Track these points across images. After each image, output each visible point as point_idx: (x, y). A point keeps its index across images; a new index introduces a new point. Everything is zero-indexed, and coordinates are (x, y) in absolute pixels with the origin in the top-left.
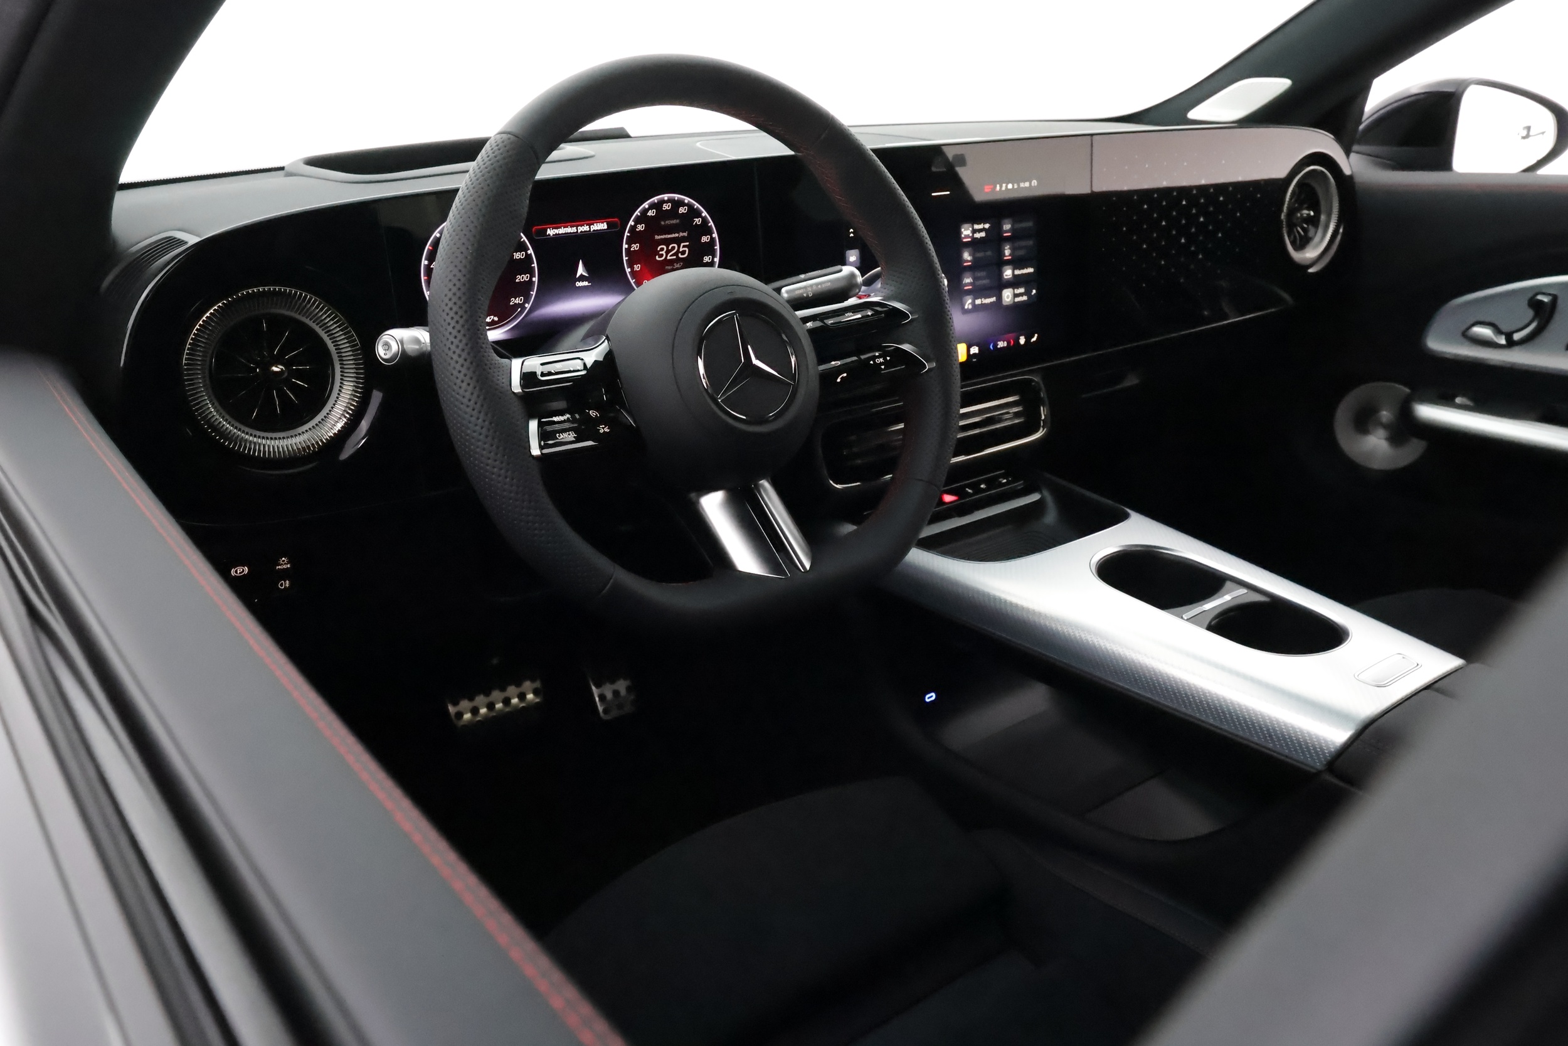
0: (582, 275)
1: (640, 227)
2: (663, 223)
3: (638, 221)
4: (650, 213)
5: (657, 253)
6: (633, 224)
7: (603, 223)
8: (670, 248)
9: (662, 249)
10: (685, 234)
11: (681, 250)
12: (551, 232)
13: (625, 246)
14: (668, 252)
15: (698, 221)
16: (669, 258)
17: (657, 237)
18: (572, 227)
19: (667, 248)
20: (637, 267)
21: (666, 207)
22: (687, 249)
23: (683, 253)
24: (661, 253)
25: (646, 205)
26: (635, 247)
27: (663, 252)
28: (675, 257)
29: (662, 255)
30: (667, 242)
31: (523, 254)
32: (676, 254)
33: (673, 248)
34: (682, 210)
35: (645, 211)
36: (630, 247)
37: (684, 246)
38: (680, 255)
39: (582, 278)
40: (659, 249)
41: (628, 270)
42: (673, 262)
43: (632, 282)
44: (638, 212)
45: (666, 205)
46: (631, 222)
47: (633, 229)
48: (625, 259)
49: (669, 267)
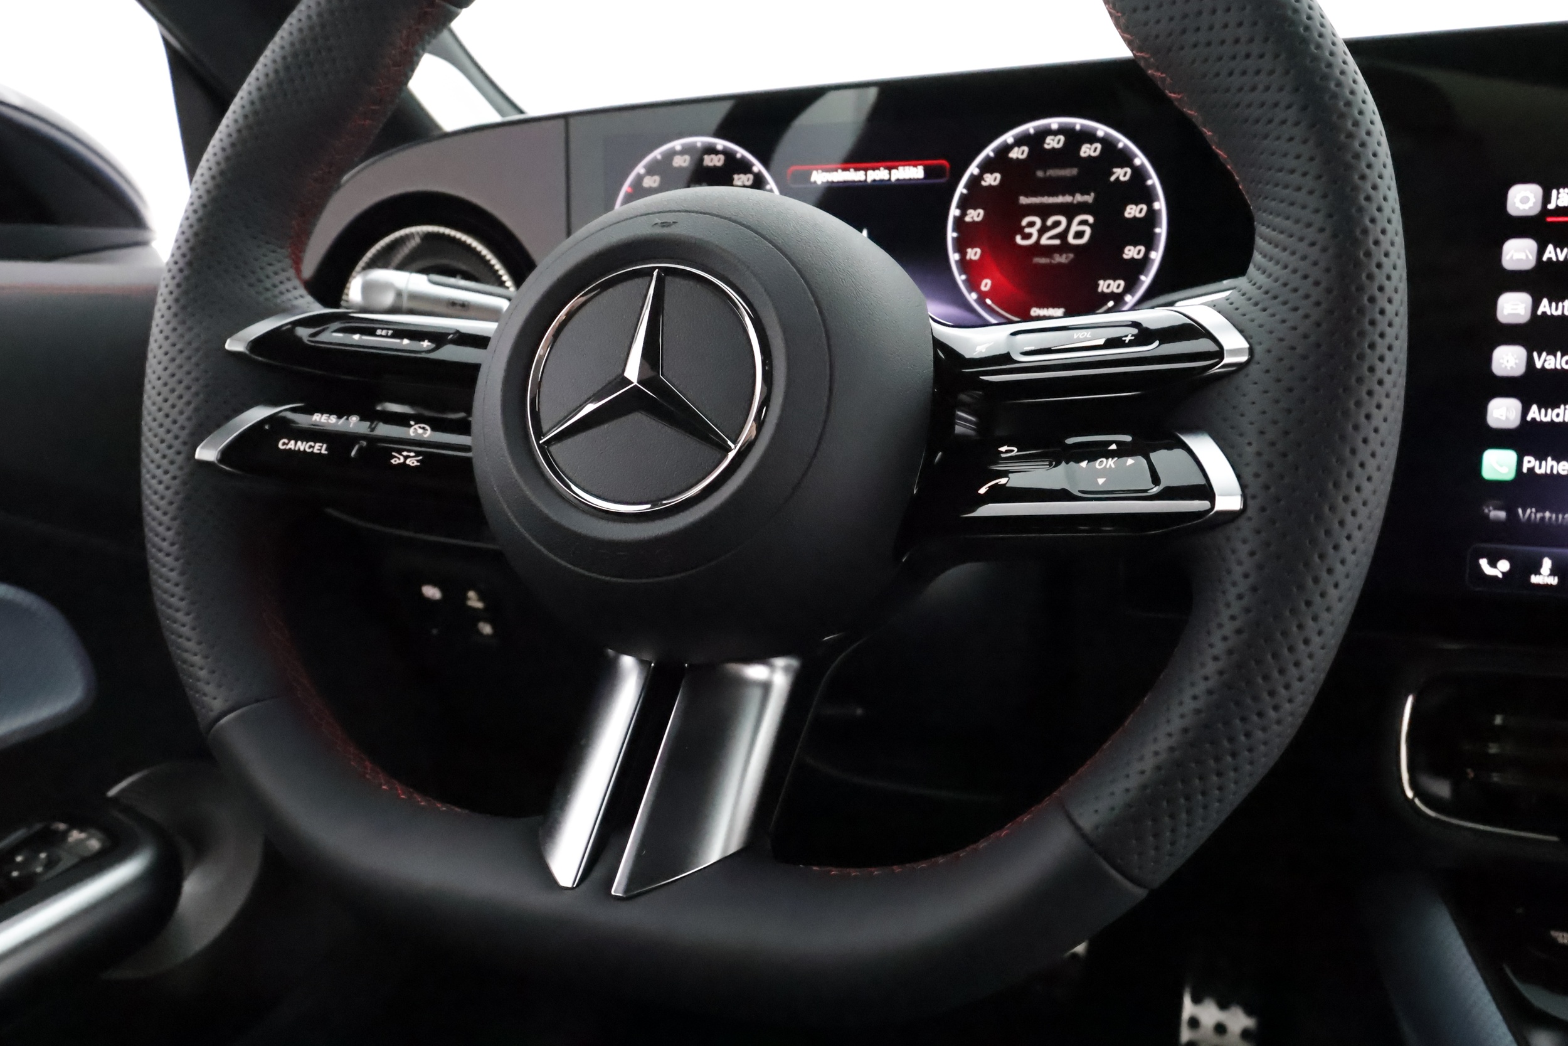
1: (992, 180)
2: (1040, 174)
3: (987, 167)
4: (1015, 154)
5: (1020, 230)
6: (976, 171)
7: (915, 166)
8: (1049, 222)
9: (1032, 224)
10: (1089, 198)
11: (1074, 228)
12: (818, 177)
13: (954, 212)
14: (1043, 230)
15: (1122, 174)
16: (1044, 241)
17: (1023, 200)
18: (857, 169)
19: (1044, 221)
20: (973, 254)
21: (1053, 143)
22: (1088, 229)
23: (1079, 235)
24: (1027, 230)
25: (1009, 137)
26: (975, 215)
27: (1034, 231)
28: (1057, 242)
29: (1030, 235)
30: (1044, 212)
32: (1063, 236)
33: (1057, 224)
34: (1088, 150)
35: (1006, 149)
36: (964, 214)
37: (1081, 223)
38: (1071, 240)
41: (954, 257)
42: (1049, 251)
43: (960, 278)
44: (989, 151)
45: (1053, 140)
46: (973, 169)
47: (975, 181)
48: (951, 235)
49: (1043, 261)
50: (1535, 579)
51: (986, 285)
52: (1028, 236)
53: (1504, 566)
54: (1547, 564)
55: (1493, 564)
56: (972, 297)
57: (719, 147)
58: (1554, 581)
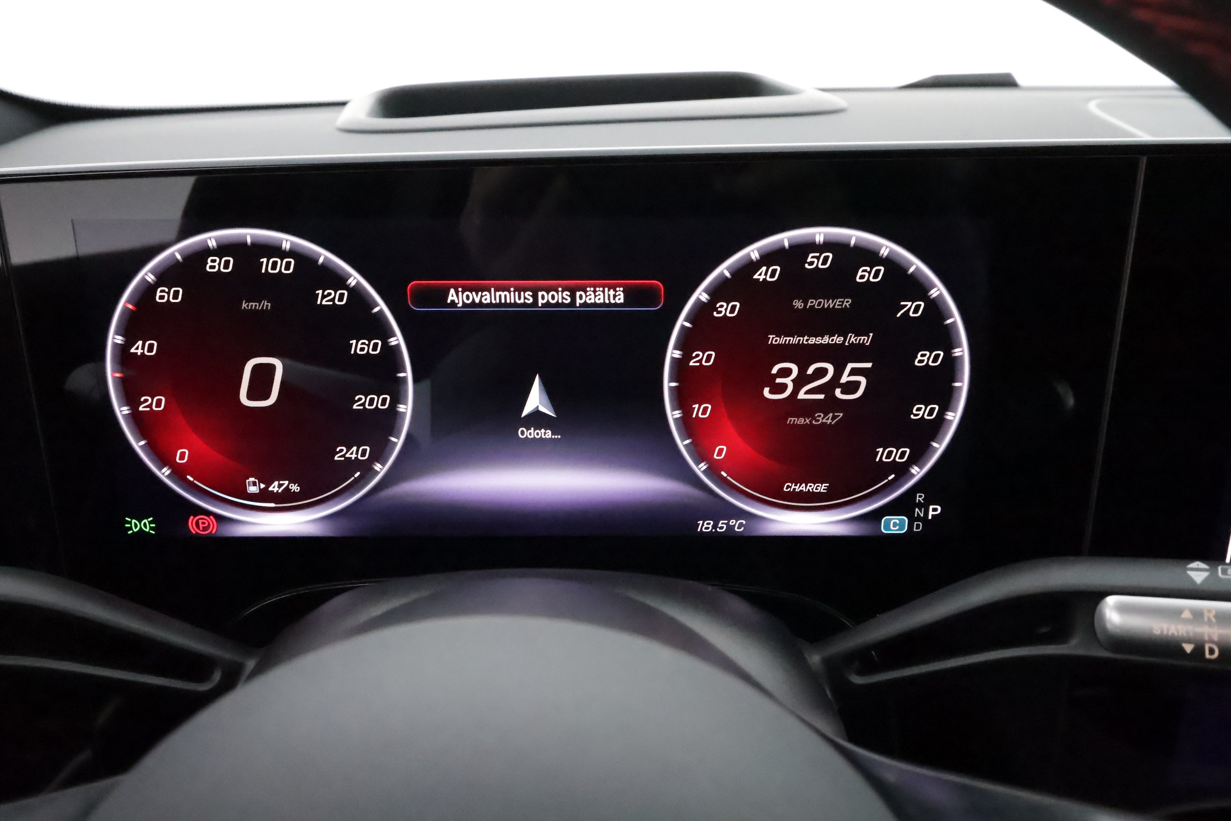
0: (537, 413)
1: (725, 309)
3: (719, 292)
4: (761, 275)
5: (769, 380)
6: (704, 298)
7: (613, 287)
8: (810, 371)
9: (786, 373)
10: (866, 340)
11: (844, 379)
12: (457, 298)
13: (672, 353)
14: (801, 381)
15: (912, 308)
16: (802, 395)
17: (773, 340)
18: (519, 290)
19: (802, 369)
20: (701, 411)
21: (814, 261)
22: (863, 380)
23: (851, 387)
24: (778, 380)
25: (753, 251)
26: (702, 358)
27: (788, 381)
28: (820, 397)
29: (783, 388)
30: (802, 357)
31: (376, 345)
32: (827, 389)
33: (822, 372)
34: (864, 275)
35: (751, 266)
36: (687, 357)
37: (854, 372)
38: (838, 392)
39: (537, 420)
40: (774, 371)
41: (673, 415)
42: (809, 408)
43: (682, 444)
44: (723, 269)
45: (818, 258)
46: (701, 294)
47: (703, 312)
48: (668, 384)
49: (801, 421)
51: (720, 452)
52: (779, 388)
56: (700, 469)
57: (286, 246)
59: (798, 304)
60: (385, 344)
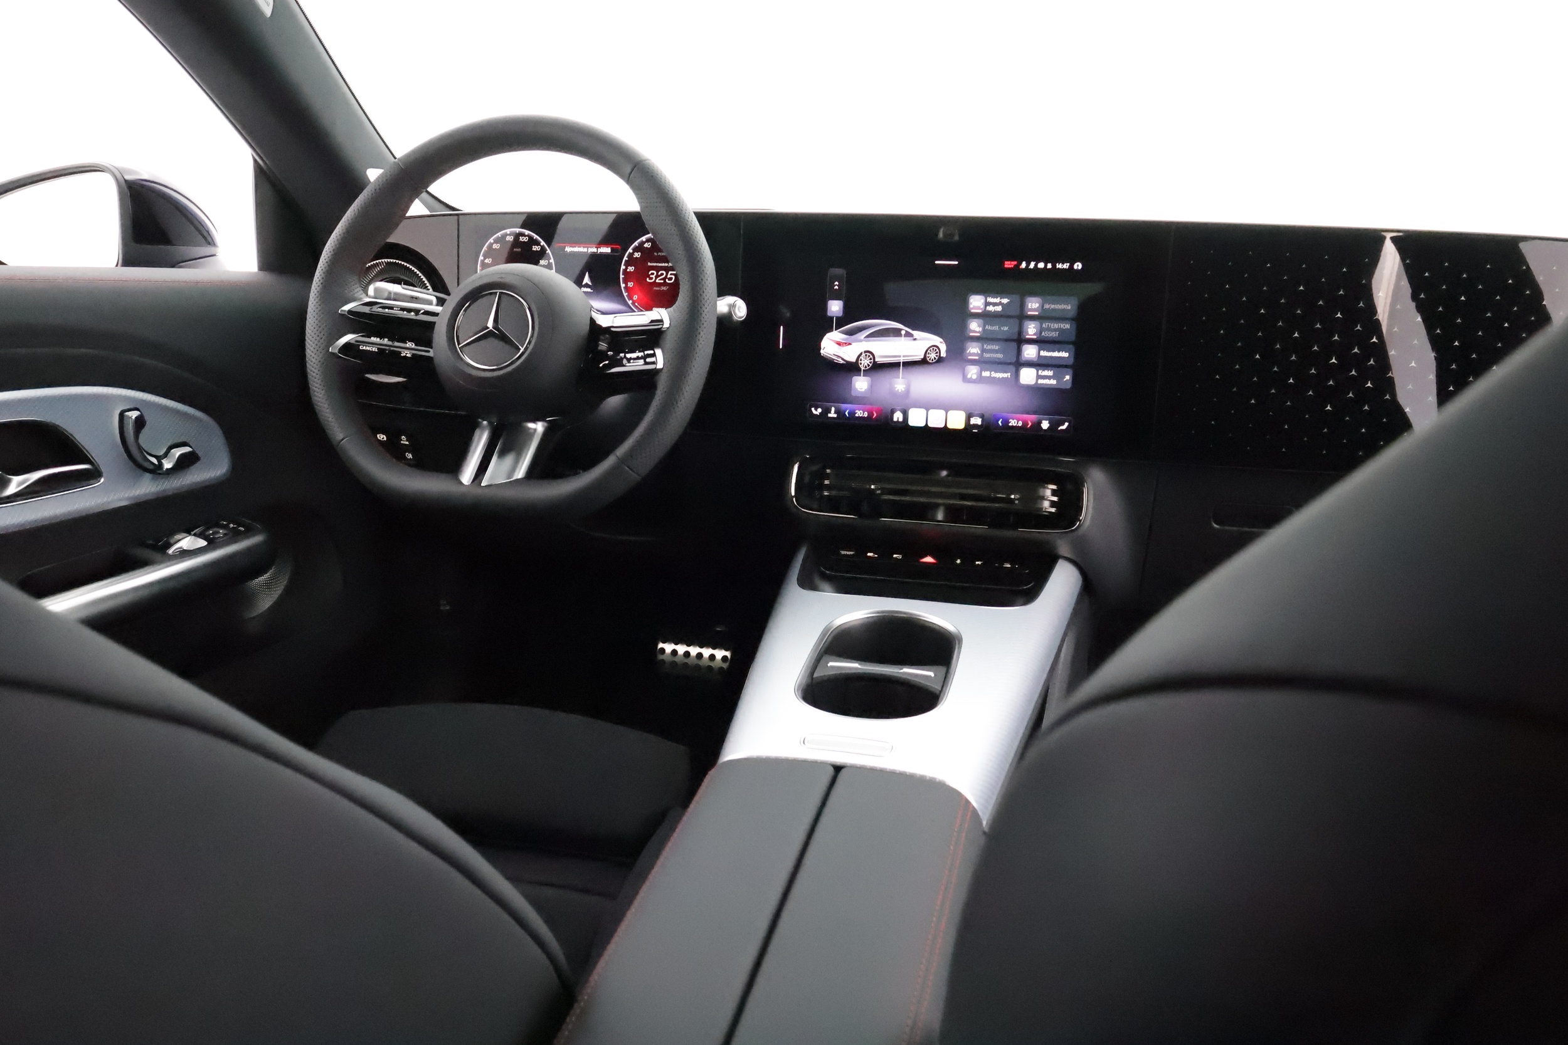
0: (587, 284)
1: (637, 255)
3: (636, 250)
4: (646, 245)
5: (649, 276)
6: (631, 251)
7: (608, 247)
8: (659, 274)
9: (653, 274)
11: (669, 276)
12: (568, 249)
13: (623, 267)
14: (657, 276)
16: (657, 281)
17: (649, 264)
18: (584, 247)
19: (657, 273)
20: (630, 284)
22: (673, 277)
23: (670, 279)
24: (651, 276)
25: (643, 239)
26: (631, 269)
27: (653, 276)
28: (662, 281)
30: (658, 269)
32: (664, 279)
33: (662, 274)
35: (643, 243)
36: (626, 268)
37: (671, 274)
38: (667, 280)
39: (587, 286)
40: (650, 273)
41: (623, 285)
42: (660, 285)
43: (625, 294)
44: (636, 243)
46: (630, 250)
47: (631, 255)
48: (622, 276)
49: (657, 289)
50: (830, 415)
51: (635, 297)
52: (651, 279)
53: (820, 410)
54: (833, 409)
55: (816, 410)
56: (630, 302)
57: (526, 234)
58: (835, 416)
59: (656, 254)
60: (549, 262)
